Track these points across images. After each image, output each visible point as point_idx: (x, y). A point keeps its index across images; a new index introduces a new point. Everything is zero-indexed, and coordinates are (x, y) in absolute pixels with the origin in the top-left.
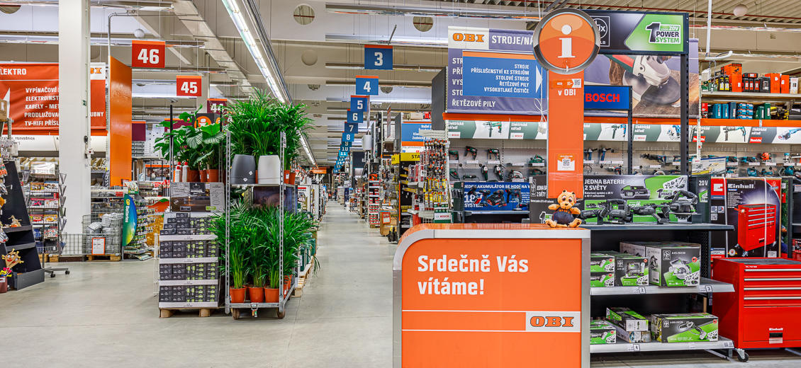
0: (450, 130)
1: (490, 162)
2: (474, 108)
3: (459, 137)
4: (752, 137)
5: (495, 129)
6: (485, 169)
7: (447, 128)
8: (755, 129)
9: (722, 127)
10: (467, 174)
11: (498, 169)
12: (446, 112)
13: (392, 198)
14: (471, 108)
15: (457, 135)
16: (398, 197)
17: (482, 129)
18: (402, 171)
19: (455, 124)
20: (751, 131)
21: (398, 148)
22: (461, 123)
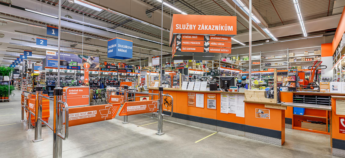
3: (48, 72)
5: (58, 70)
6: (55, 78)
13: (31, 83)
16: (33, 83)
17: (54, 70)
18: (34, 77)
21: (33, 71)
22: (49, 69)
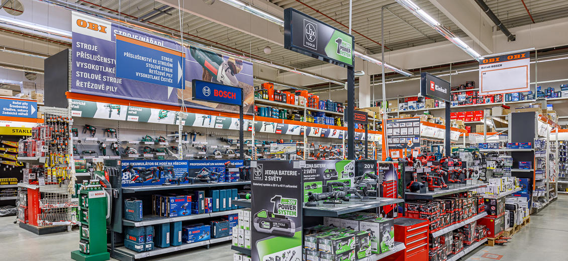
0: (73, 109)
1: (108, 140)
2: (97, 90)
3: (80, 116)
4: (277, 129)
5: (115, 111)
6: (104, 145)
7: (70, 106)
8: (279, 125)
9: (263, 122)
10: (87, 150)
11: (115, 146)
12: (70, 91)
14: (94, 90)
15: (79, 114)
17: (102, 111)
19: (77, 103)
20: (277, 126)
22: (83, 103)
